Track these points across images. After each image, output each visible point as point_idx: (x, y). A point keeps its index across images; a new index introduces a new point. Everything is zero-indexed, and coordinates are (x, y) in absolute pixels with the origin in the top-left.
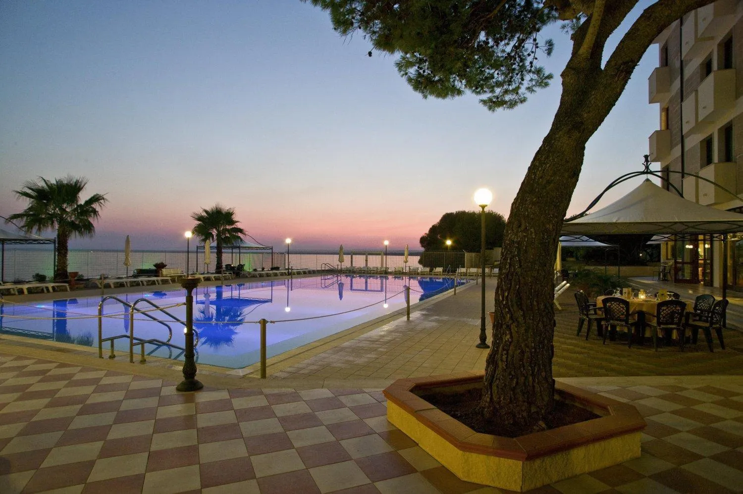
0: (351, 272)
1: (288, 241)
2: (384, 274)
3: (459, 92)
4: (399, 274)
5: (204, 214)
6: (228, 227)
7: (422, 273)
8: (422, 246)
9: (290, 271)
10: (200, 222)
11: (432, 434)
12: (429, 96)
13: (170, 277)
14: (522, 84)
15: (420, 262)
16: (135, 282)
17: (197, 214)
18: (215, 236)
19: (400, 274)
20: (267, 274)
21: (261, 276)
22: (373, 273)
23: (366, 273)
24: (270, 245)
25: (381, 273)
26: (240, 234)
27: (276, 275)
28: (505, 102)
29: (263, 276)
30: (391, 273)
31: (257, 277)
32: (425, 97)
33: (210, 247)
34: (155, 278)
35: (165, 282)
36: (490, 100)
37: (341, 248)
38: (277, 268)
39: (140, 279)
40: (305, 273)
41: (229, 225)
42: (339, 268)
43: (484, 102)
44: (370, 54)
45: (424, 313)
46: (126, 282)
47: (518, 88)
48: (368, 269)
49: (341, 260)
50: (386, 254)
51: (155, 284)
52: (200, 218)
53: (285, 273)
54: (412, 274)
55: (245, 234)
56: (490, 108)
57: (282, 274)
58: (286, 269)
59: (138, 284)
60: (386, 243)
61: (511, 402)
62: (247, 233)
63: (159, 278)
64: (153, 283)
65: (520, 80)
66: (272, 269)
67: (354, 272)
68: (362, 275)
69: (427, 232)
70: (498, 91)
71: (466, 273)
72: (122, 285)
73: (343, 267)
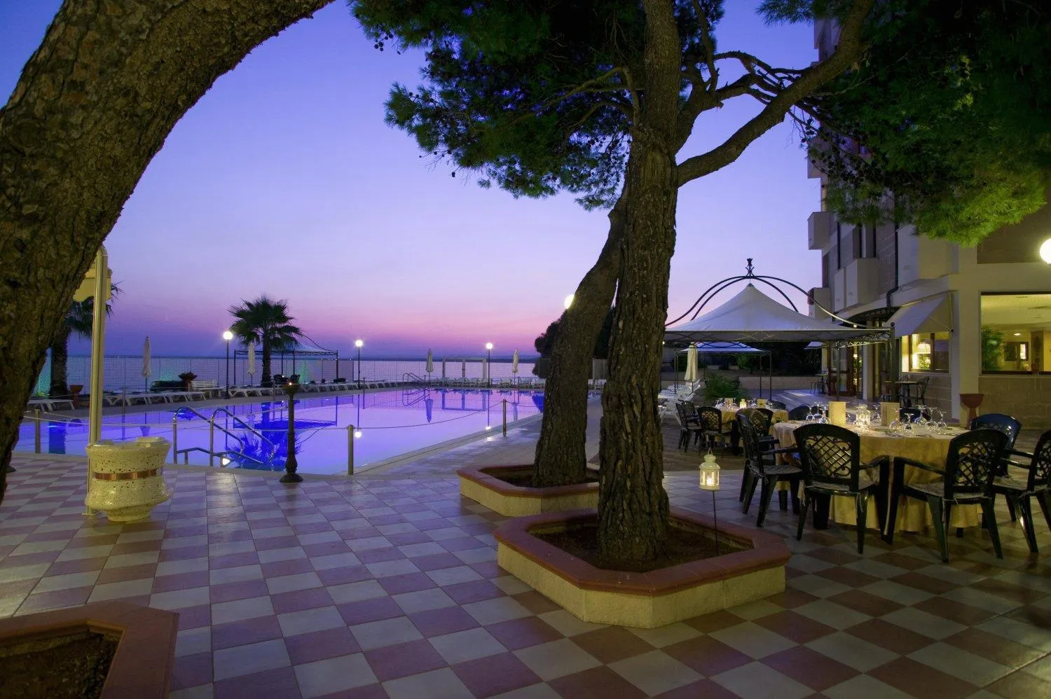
0: (443, 385)
1: (359, 343)
2: (486, 387)
3: (552, 192)
4: (505, 387)
5: (246, 308)
6: (278, 325)
7: (537, 387)
8: (538, 351)
9: (361, 383)
10: (240, 319)
11: (488, 492)
12: (520, 196)
13: (203, 391)
14: (618, 185)
15: (535, 371)
16: (157, 397)
17: (235, 308)
18: (261, 337)
19: (507, 387)
20: (330, 388)
21: (322, 390)
22: (473, 386)
23: (463, 386)
24: (334, 350)
25: (482, 386)
26: (294, 335)
27: (342, 389)
28: (602, 202)
29: (325, 391)
30: (495, 386)
31: (317, 391)
32: (516, 197)
33: (255, 351)
34: (184, 393)
35: (196, 398)
36: (587, 199)
37: (429, 354)
38: (343, 380)
39: (164, 394)
40: (381, 386)
41: (279, 322)
42: (427, 379)
43: (580, 201)
44: (453, 174)
45: (524, 430)
46: (146, 398)
47: (614, 188)
48: (465, 380)
49: (429, 370)
50: (489, 360)
51: (184, 401)
52: (240, 313)
53: (354, 386)
54: (523, 388)
55: (302, 335)
56: (587, 208)
57: (351, 388)
58: (356, 381)
59: (162, 400)
60: (489, 346)
61: (551, 474)
62: (303, 333)
63: (189, 393)
64: (182, 399)
65: (615, 181)
66: (337, 381)
67: (447, 385)
68: (457, 388)
69: (545, 331)
70: (594, 190)
71: (593, 385)
72: (140, 402)
73: (432, 378)
